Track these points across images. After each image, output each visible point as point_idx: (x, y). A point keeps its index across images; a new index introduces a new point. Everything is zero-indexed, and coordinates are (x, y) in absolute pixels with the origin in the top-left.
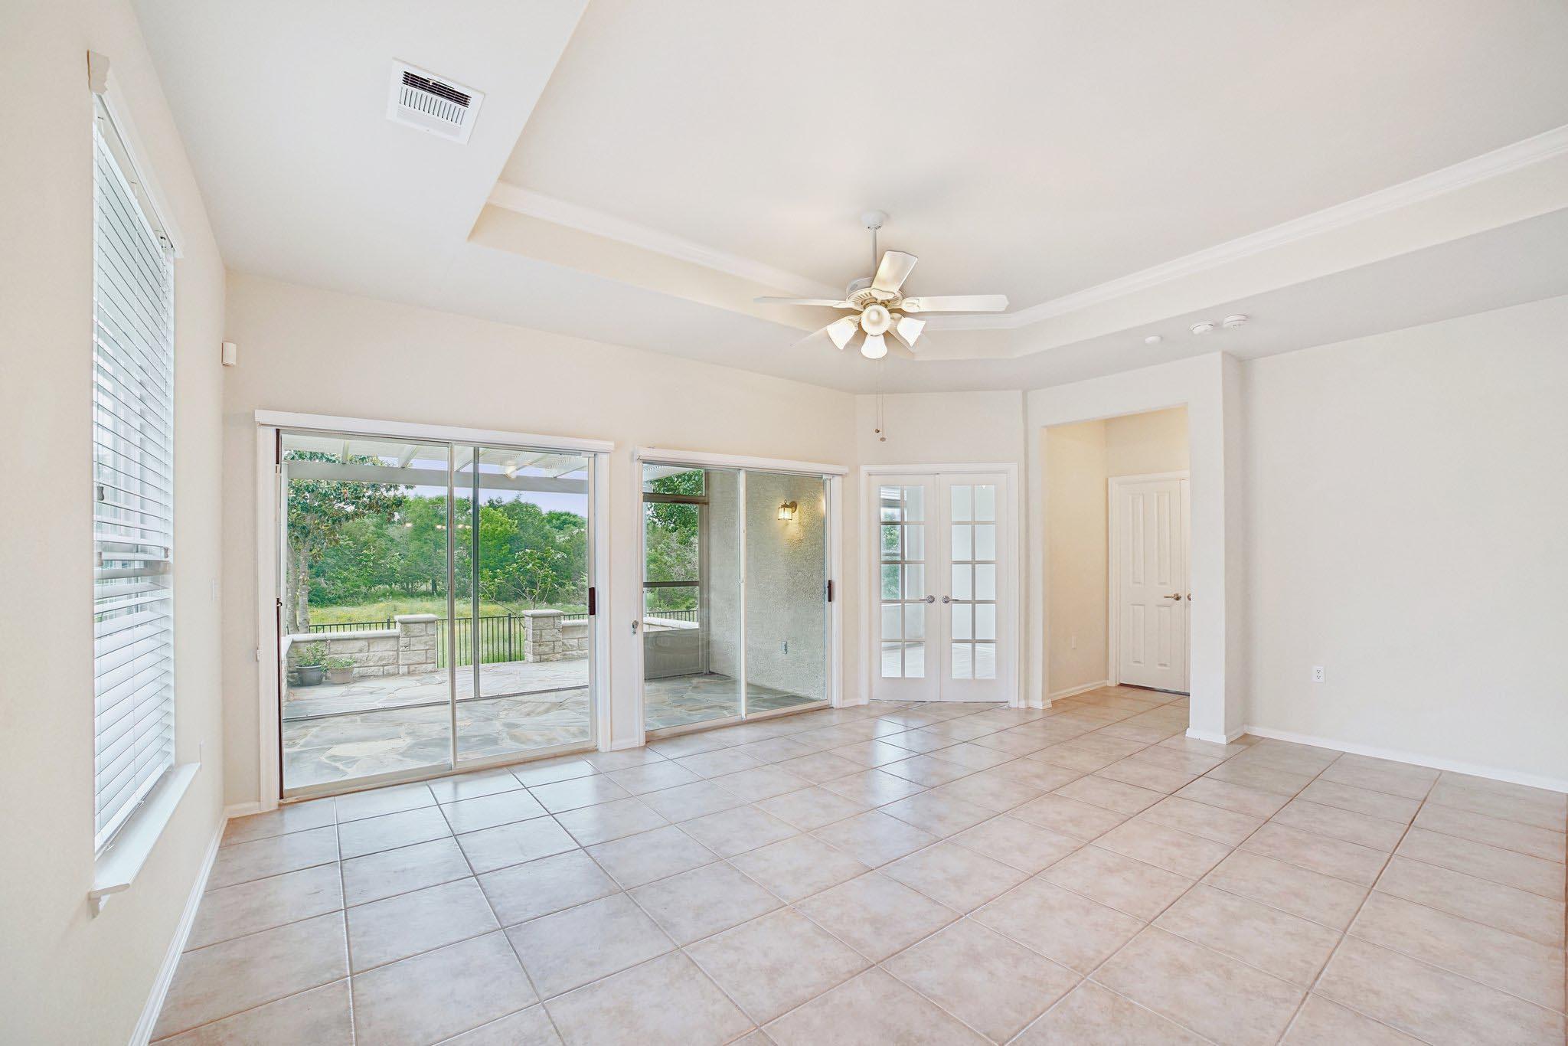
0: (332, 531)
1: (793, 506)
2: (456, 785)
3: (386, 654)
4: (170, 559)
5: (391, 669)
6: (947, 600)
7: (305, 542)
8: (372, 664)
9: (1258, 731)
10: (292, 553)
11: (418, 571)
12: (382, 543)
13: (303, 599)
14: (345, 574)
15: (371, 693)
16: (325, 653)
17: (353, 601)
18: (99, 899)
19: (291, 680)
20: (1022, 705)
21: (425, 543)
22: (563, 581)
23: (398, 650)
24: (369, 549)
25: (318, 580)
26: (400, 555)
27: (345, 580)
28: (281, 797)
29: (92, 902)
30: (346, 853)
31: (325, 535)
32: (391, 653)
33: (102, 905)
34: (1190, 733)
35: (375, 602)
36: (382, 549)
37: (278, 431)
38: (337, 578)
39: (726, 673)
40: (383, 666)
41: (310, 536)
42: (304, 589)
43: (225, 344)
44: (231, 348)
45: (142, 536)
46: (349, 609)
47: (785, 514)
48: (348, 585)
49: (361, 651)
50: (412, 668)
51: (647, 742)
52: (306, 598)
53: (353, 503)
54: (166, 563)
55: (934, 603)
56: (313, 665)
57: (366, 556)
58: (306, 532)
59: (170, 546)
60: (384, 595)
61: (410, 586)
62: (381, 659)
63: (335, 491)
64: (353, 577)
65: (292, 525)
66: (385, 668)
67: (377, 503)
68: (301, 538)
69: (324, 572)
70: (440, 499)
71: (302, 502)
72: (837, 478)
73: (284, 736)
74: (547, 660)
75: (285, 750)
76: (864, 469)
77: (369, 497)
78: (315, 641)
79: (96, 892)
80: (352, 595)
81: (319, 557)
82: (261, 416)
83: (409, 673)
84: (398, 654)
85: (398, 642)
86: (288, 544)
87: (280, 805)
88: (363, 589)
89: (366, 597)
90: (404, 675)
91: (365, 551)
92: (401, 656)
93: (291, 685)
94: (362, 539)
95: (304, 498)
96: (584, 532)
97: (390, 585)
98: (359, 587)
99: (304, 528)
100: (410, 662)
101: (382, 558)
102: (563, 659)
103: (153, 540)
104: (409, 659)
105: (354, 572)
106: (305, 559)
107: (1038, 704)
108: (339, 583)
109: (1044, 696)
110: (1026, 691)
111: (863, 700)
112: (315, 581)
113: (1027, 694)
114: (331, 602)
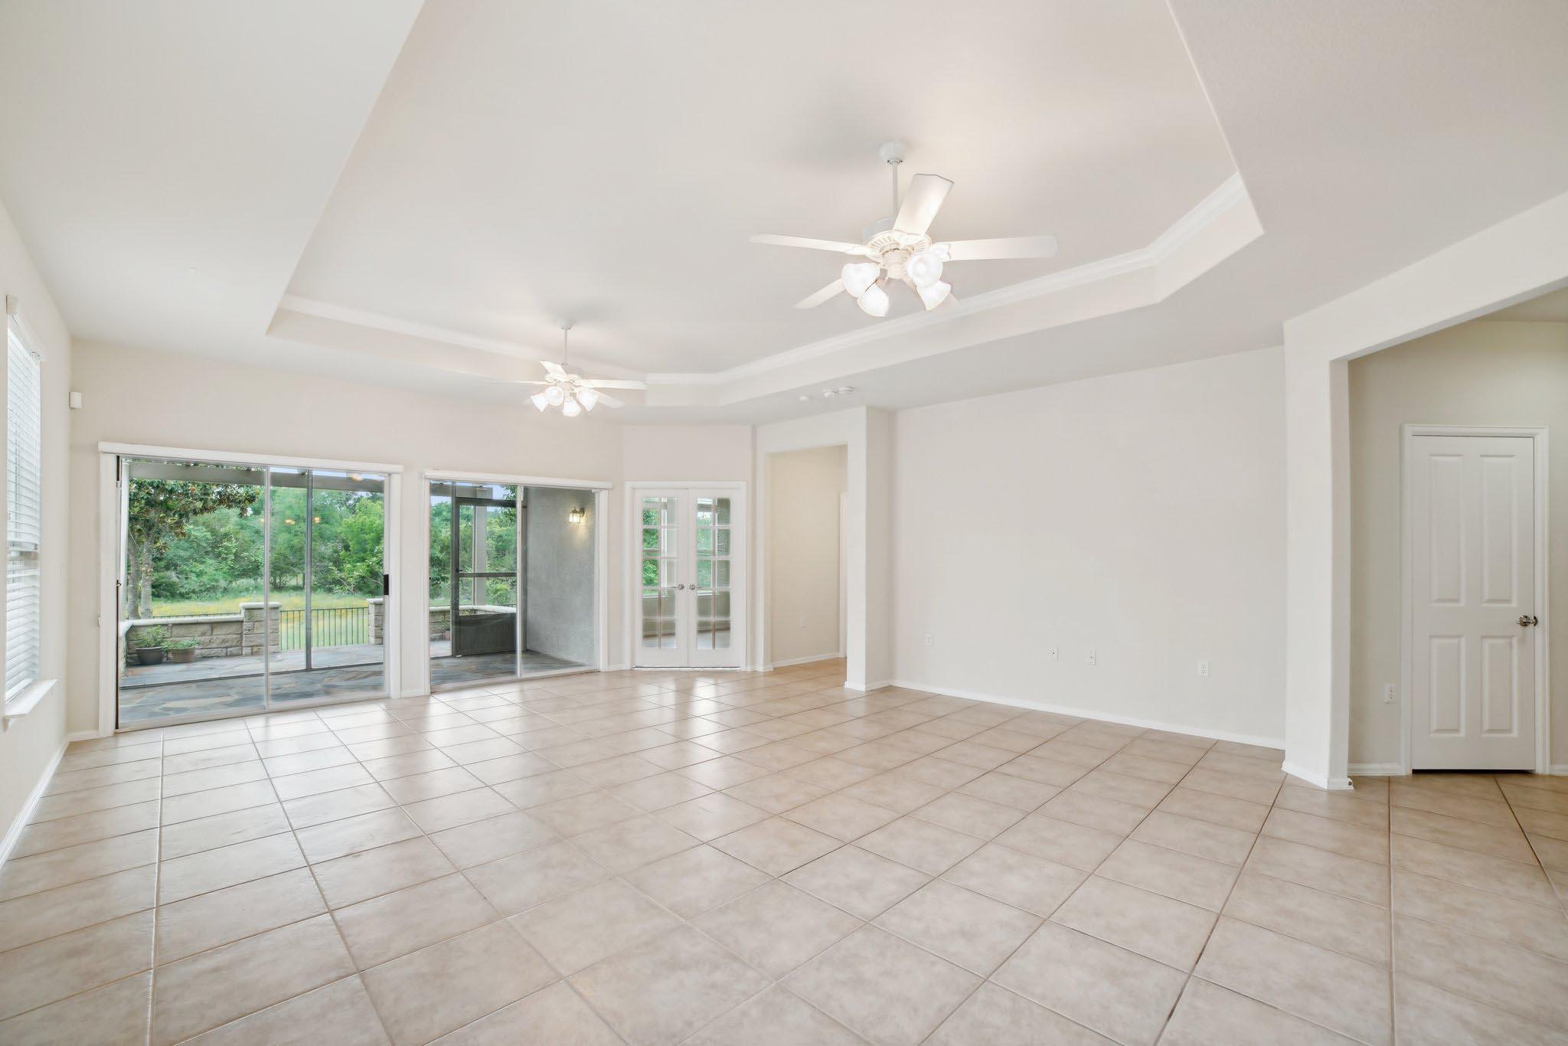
0: (179, 524)
1: (582, 511)
2: (267, 719)
3: (229, 637)
4: (38, 551)
5: (234, 650)
6: (692, 588)
7: (148, 535)
8: (214, 645)
9: (899, 683)
10: (134, 545)
11: (288, 564)
12: (246, 535)
13: (146, 590)
14: (201, 567)
15: (211, 669)
16: (166, 636)
17: (210, 597)
18: (9, 720)
19: (129, 661)
20: (749, 669)
21: (295, 535)
22: (446, 576)
23: (241, 634)
24: (229, 540)
25: (168, 573)
27: (199, 574)
28: (117, 727)
29: (5, 721)
30: (166, 754)
31: (171, 528)
32: (235, 636)
33: (10, 724)
34: (848, 685)
35: (236, 596)
36: (245, 541)
37: (118, 457)
38: (191, 571)
39: (538, 649)
40: (227, 648)
41: (155, 529)
42: (147, 580)
43: (72, 393)
44: (77, 398)
45: (16, 536)
46: (205, 604)
47: (574, 519)
48: (205, 579)
49: (203, 634)
50: (255, 649)
51: (432, 693)
52: (149, 590)
53: (201, 500)
54: (36, 554)
55: (684, 590)
56: (154, 646)
57: (227, 548)
58: (149, 526)
59: (38, 543)
60: (247, 590)
61: (278, 581)
62: (223, 641)
63: (182, 487)
64: (210, 570)
65: (132, 519)
66: (229, 649)
67: (228, 498)
68: (144, 531)
69: (176, 566)
71: (145, 497)
72: (604, 492)
73: (119, 698)
75: (119, 707)
76: (628, 485)
77: (219, 493)
78: (156, 625)
79: (7, 716)
80: (208, 590)
81: (165, 550)
82: (103, 446)
83: (252, 654)
84: (242, 637)
85: (242, 626)
86: (129, 536)
87: (116, 733)
88: (223, 583)
89: (225, 591)
90: (246, 655)
91: (225, 543)
92: (244, 639)
93: (129, 665)
94: (222, 530)
95: (148, 493)
96: (471, 526)
97: (256, 579)
98: (217, 581)
99: (148, 521)
100: (252, 644)
101: (245, 551)
103: (24, 539)
104: (252, 642)
105: (211, 565)
106: (149, 551)
107: (760, 668)
108: (193, 577)
109: (765, 664)
110: (752, 659)
111: (626, 666)
112: (162, 574)
113: (753, 662)
114: (184, 596)
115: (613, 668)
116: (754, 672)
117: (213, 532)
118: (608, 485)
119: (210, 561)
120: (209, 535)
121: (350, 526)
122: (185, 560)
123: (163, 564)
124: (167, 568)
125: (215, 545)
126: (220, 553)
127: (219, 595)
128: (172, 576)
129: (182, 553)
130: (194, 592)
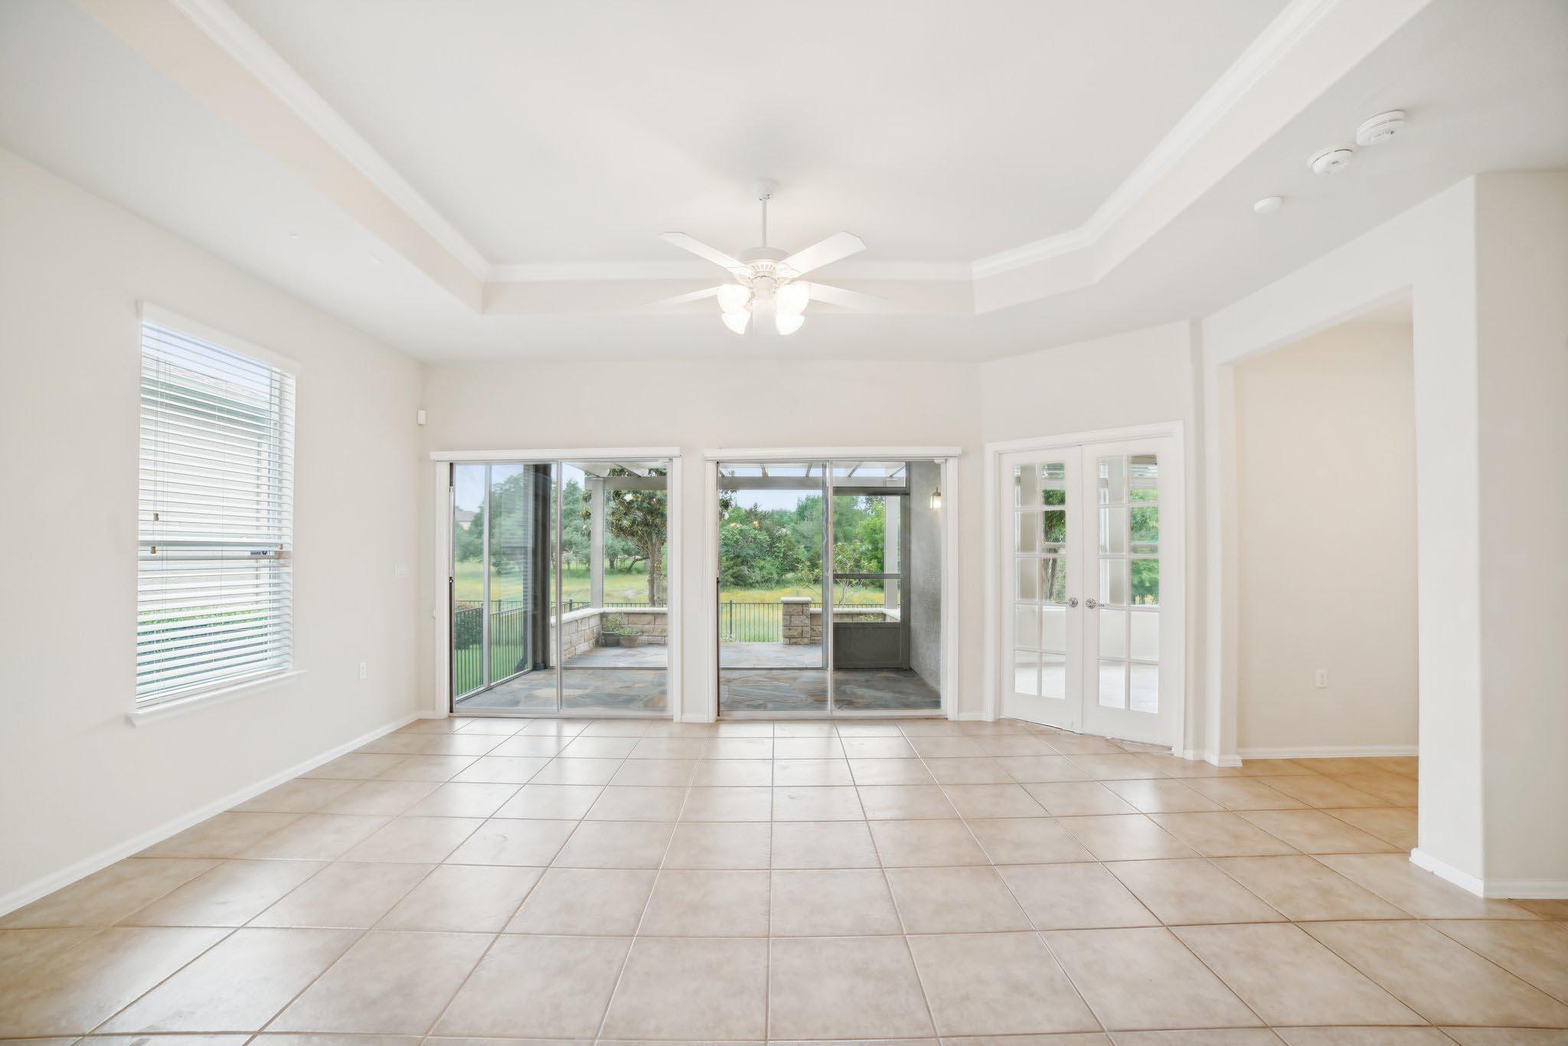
1: (937, 492)
6: (1091, 605)
14: (762, 563)
20: (1190, 755)
26: (805, 547)
28: (451, 711)
35: (785, 587)
37: (451, 465)
44: (422, 414)
46: (762, 592)
47: (936, 503)
48: (765, 572)
49: (649, 623)
55: (1078, 606)
64: (768, 566)
70: (814, 501)
72: (953, 460)
74: (796, 644)
76: (990, 449)
80: (766, 581)
82: (434, 455)
87: (449, 717)
88: (775, 576)
89: (778, 582)
97: (797, 573)
98: (772, 574)
101: (791, 550)
102: (811, 643)
105: (769, 561)
107: (1214, 758)
108: (757, 570)
109: (1224, 751)
110: (1198, 737)
111: (988, 716)
112: (739, 568)
113: (1200, 743)
114: (752, 586)
115: (965, 716)
116: (1201, 763)
117: (771, 535)
118: (957, 450)
119: (768, 559)
120: (768, 539)
121: (865, 527)
122: (754, 557)
123: (740, 560)
124: (742, 563)
125: (771, 545)
126: (775, 551)
127: (774, 585)
128: (745, 569)
129: (751, 552)
130: (757, 582)
